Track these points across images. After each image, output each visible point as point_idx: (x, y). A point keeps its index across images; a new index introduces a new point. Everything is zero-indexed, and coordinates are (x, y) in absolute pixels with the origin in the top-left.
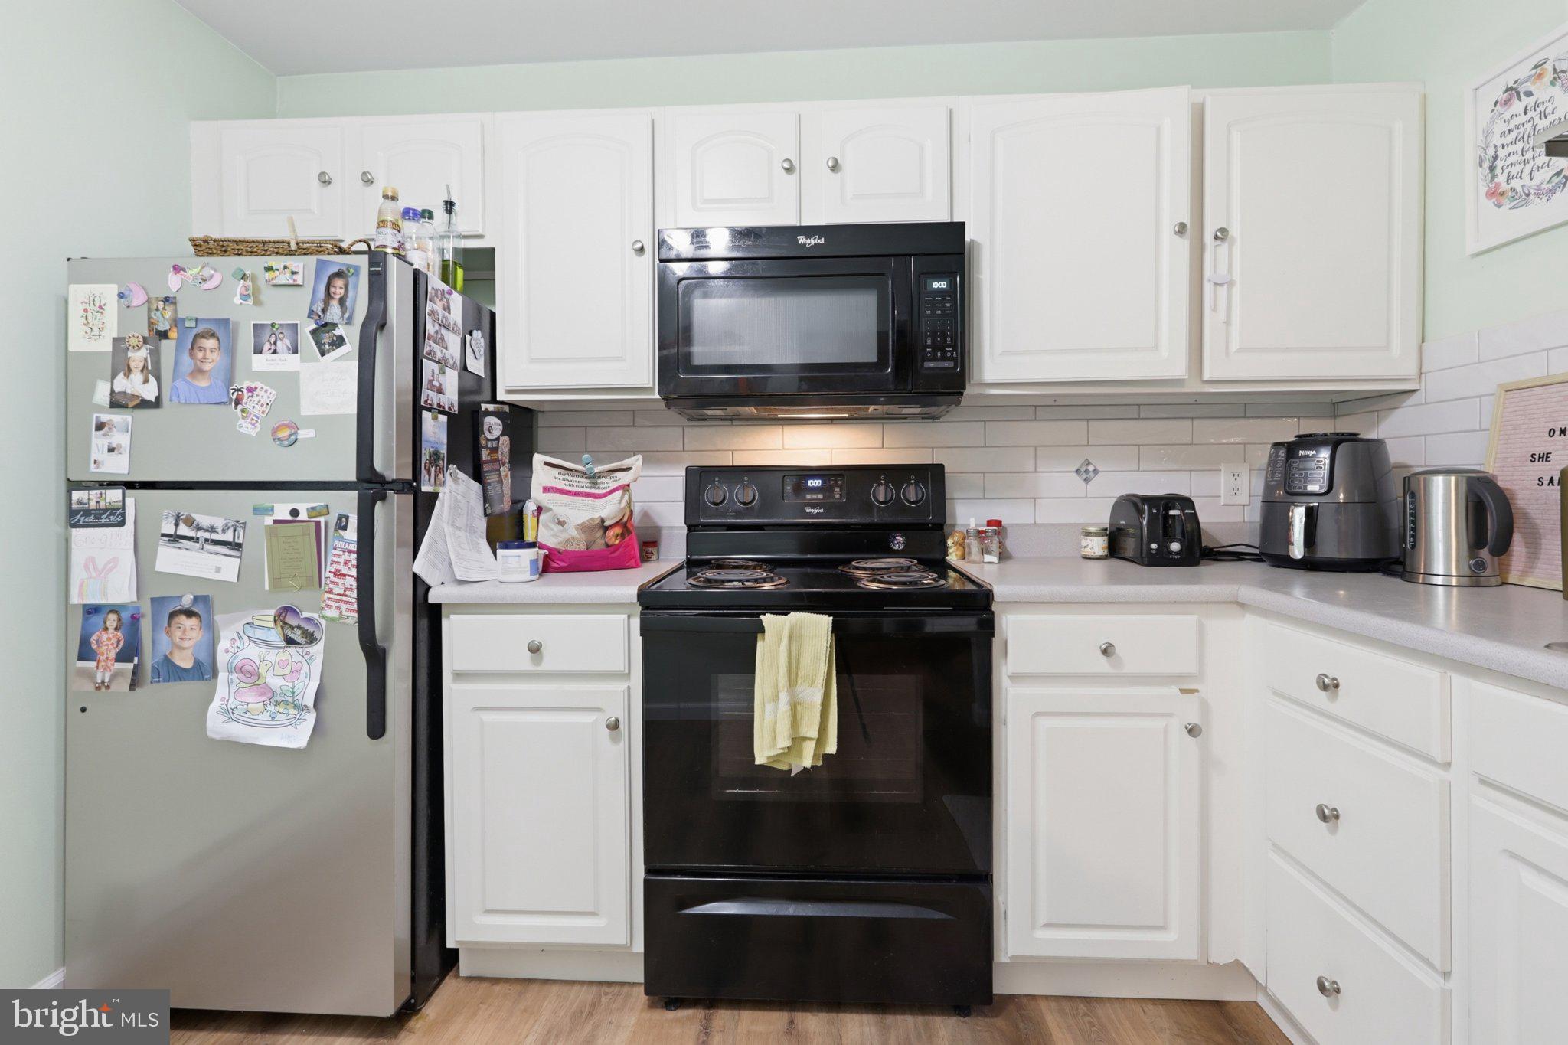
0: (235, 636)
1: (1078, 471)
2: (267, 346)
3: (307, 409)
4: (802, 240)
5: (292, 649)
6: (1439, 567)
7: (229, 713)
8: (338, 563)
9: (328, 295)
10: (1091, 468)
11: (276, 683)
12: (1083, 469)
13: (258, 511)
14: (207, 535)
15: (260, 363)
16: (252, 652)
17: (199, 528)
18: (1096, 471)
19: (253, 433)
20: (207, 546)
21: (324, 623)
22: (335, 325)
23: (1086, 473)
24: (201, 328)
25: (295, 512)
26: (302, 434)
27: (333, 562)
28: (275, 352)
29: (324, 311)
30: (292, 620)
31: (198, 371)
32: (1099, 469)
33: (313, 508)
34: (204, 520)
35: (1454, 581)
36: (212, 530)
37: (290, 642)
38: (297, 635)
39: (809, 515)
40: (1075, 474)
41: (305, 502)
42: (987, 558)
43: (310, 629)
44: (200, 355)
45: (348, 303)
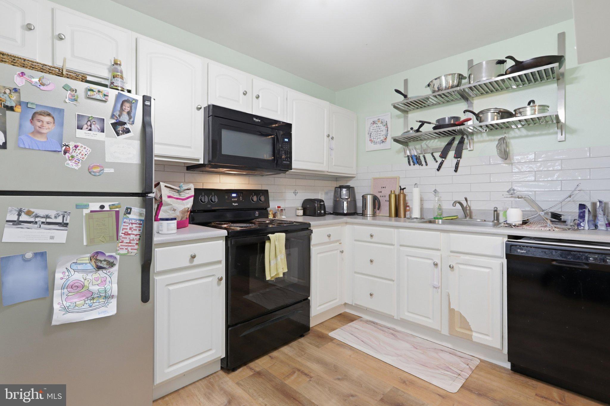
0: (66, 270)
1: (294, 193)
2: (85, 126)
3: (109, 159)
4: (255, 119)
5: (100, 272)
6: (369, 213)
7: (66, 310)
8: (127, 229)
9: (122, 110)
10: (296, 192)
11: (94, 288)
12: (295, 192)
13: (79, 207)
14: (44, 220)
15: (80, 134)
16: (78, 276)
17: (37, 216)
18: (297, 193)
19: (76, 168)
20: (42, 226)
21: (118, 257)
22: (125, 123)
23: (295, 193)
24: (39, 110)
25: (102, 207)
26: (106, 170)
27: (123, 229)
28: (90, 130)
29: (120, 116)
30: (100, 258)
31: (37, 132)
32: (298, 192)
33: (113, 205)
34: (41, 212)
35: (371, 215)
36: (47, 217)
37: (99, 268)
38: (104, 265)
39: (234, 206)
40: (293, 193)
41: (108, 203)
42: (283, 217)
43: (111, 260)
44: (39, 124)
45: (132, 115)
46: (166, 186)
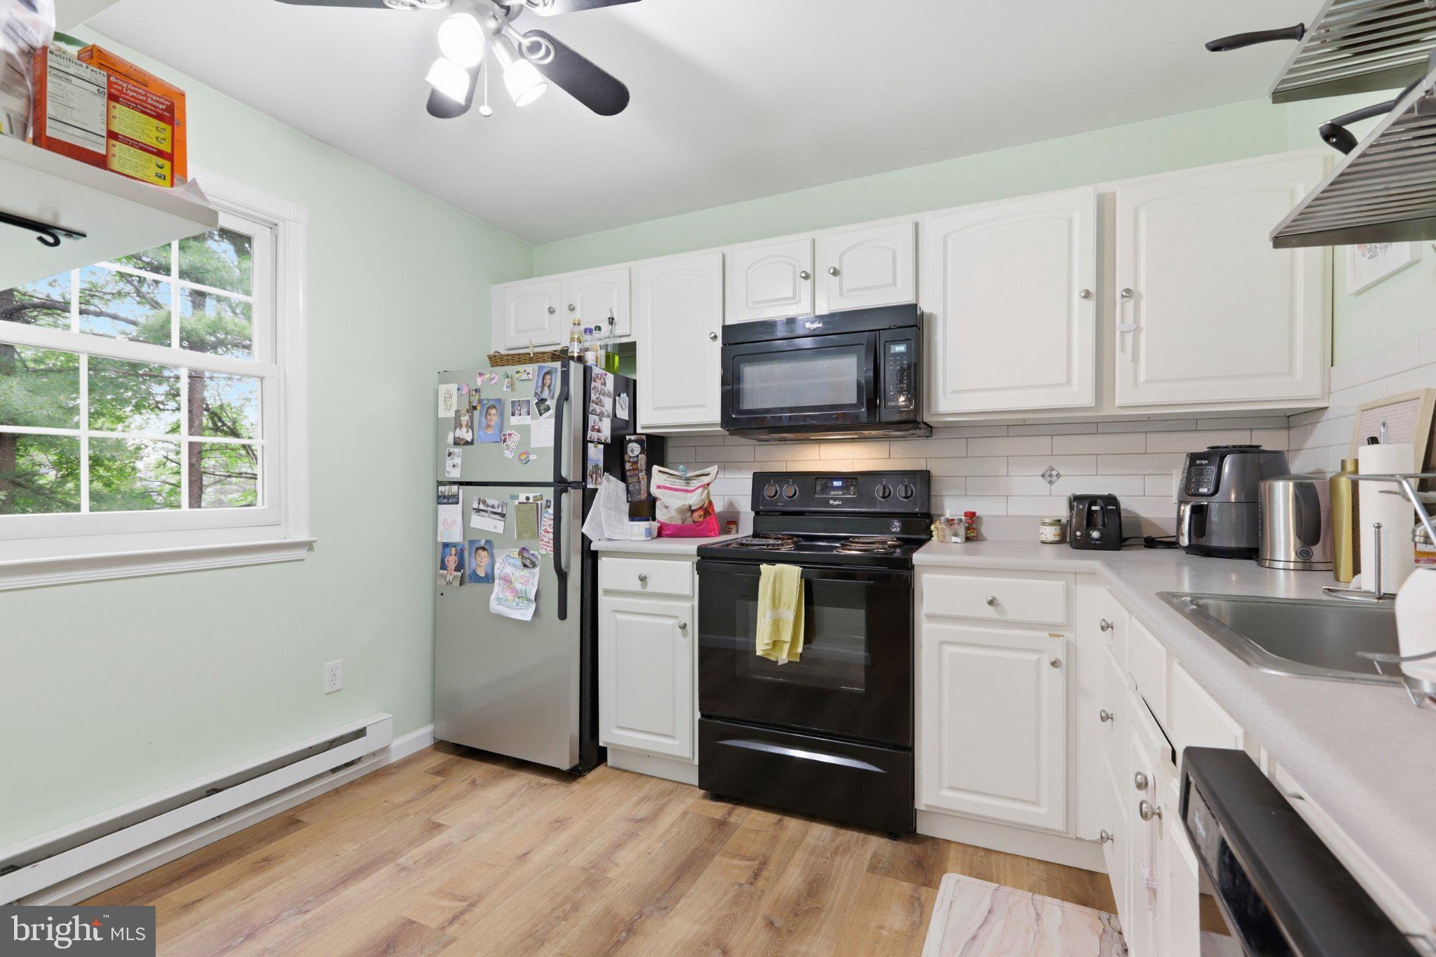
0: (502, 561)
1: (1043, 476)
2: (517, 412)
3: (533, 445)
4: (808, 325)
5: (526, 570)
7: (498, 599)
8: (546, 525)
9: (543, 384)
10: (1054, 473)
11: (518, 586)
12: (1048, 473)
13: (514, 497)
14: (491, 509)
15: (514, 421)
16: (509, 570)
17: (488, 506)
18: (1058, 475)
19: (511, 457)
20: (491, 515)
21: (540, 557)
22: (546, 400)
23: (1050, 476)
24: (491, 403)
25: (528, 498)
26: (533, 457)
27: (544, 525)
28: (520, 415)
29: (541, 392)
30: (525, 554)
31: (488, 426)
32: (1061, 473)
33: (536, 496)
34: (490, 502)
36: (493, 507)
37: (525, 566)
38: (528, 562)
39: (832, 506)
40: (1040, 477)
41: (532, 493)
42: (954, 539)
43: (534, 560)
44: (489, 417)
45: (552, 388)
46: (660, 471)
